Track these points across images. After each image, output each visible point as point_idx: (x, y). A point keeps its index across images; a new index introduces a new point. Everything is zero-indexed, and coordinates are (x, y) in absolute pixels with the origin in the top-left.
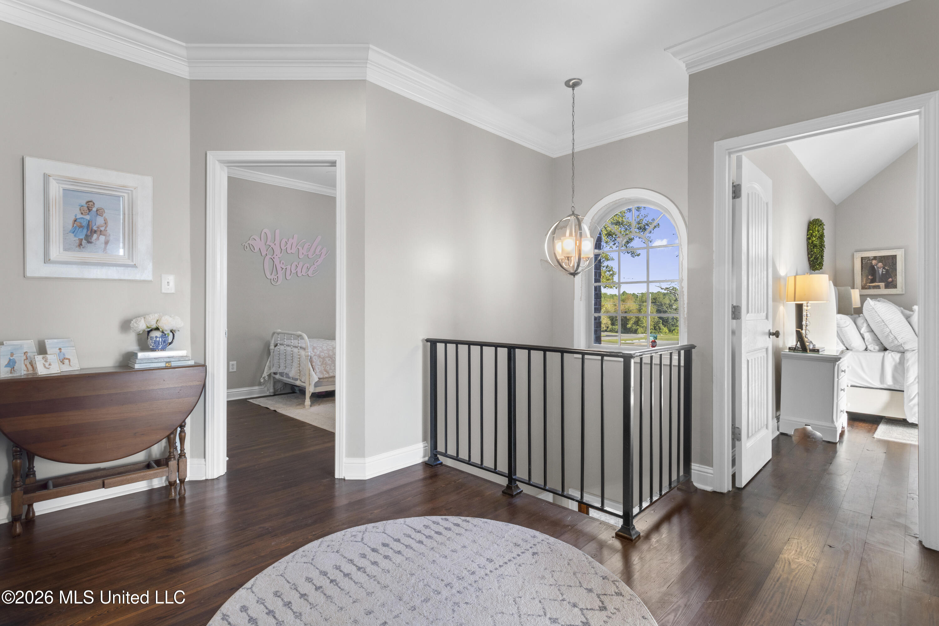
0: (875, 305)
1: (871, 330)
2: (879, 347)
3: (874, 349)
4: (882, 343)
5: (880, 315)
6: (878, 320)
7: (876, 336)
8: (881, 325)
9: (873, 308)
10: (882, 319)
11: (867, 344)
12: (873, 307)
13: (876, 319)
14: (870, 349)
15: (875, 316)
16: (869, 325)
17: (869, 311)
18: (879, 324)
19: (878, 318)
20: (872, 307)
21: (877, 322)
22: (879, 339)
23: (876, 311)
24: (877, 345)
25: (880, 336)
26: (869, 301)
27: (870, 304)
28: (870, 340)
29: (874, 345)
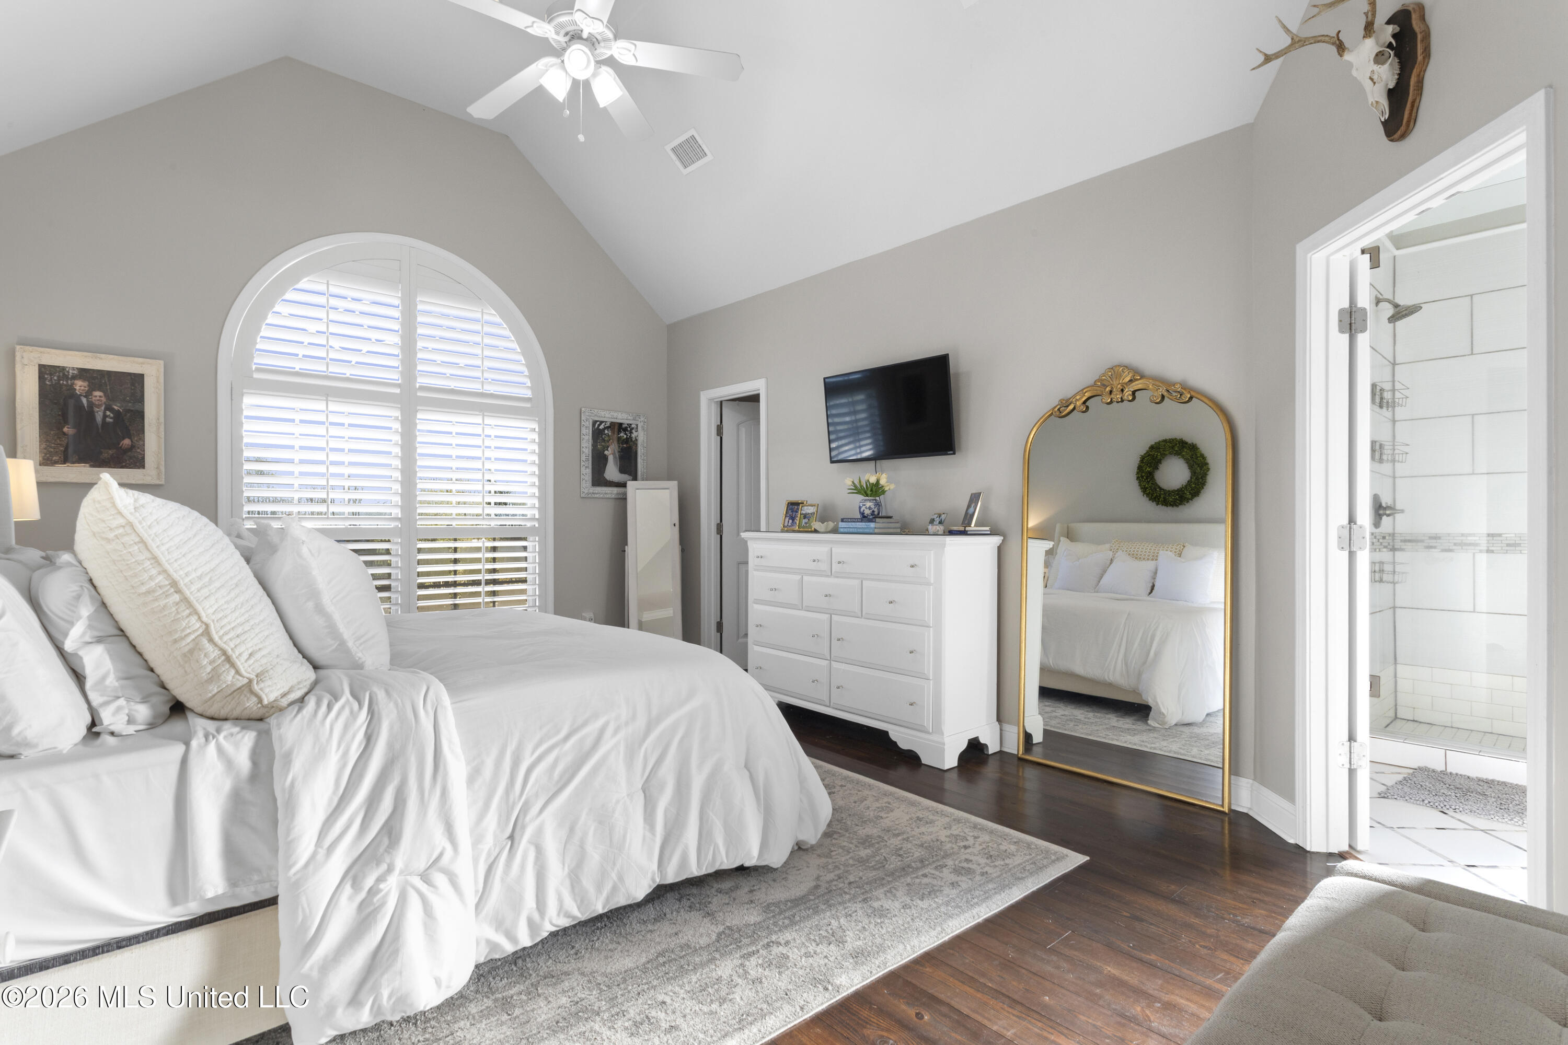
0: (136, 509)
1: (119, 633)
2: (153, 707)
3: (130, 721)
4: (163, 686)
5: (163, 560)
6: (153, 584)
7: (140, 654)
8: (165, 607)
9: (131, 525)
10: (169, 576)
11: (96, 699)
12: (131, 519)
13: (145, 576)
14: (112, 728)
15: (138, 563)
16: (104, 604)
17: (108, 541)
18: (156, 600)
19: (154, 572)
20: (122, 521)
21: (149, 592)
22: (152, 670)
23: (142, 541)
24: (144, 700)
25: (155, 657)
26: (107, 485)
27: (114, 505)
28: (112, 681)
29: (128, 700)
